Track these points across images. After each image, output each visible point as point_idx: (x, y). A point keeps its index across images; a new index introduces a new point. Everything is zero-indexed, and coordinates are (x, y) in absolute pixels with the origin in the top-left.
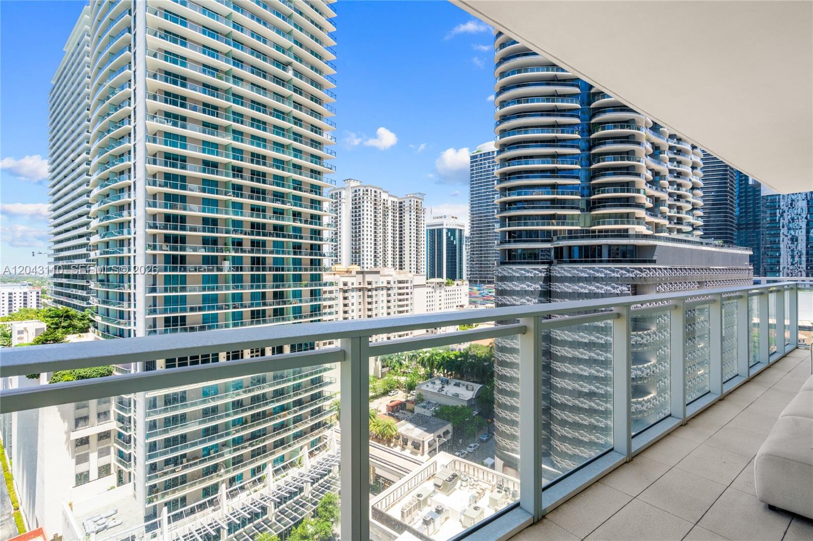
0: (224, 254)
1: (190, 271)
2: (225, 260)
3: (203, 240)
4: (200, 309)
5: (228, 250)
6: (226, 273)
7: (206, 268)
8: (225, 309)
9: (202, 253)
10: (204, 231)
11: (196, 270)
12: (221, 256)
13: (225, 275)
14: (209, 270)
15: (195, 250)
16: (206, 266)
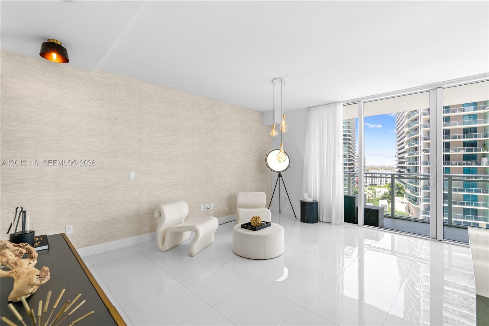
0: (482, 152)
1: (451, 165)
2: (484, 157)
3: (463, 144)
4: (461, 190)
5: (485, 150)
6: (484, 166)
7: (465, 163)
8: (483, 193)
9: (463, 152)
10: (464, 138)
11: (456, 165)
12: (480, 154)
13: (485, 168)
14: (467, 164)
15: (456, 151)
16: (465, 162)
